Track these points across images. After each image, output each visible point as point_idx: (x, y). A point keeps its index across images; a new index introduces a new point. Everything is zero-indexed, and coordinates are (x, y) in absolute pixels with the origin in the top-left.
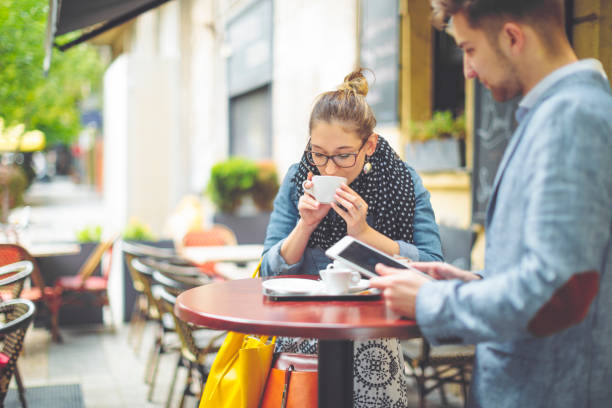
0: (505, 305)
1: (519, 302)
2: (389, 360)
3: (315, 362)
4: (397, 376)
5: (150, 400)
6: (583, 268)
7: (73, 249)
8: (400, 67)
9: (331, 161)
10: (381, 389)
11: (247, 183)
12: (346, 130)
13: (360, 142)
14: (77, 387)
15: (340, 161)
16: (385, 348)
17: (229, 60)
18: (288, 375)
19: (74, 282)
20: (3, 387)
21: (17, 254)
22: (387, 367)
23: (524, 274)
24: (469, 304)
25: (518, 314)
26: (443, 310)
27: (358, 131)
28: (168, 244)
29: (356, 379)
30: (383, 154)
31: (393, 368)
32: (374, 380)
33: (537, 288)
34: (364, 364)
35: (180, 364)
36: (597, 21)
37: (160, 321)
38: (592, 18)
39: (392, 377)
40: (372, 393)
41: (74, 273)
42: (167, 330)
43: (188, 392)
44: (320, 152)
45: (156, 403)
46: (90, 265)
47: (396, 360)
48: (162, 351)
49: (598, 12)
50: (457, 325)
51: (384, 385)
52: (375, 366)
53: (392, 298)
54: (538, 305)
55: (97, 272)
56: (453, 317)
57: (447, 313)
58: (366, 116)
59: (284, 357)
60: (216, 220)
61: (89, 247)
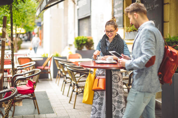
0: (141, 62)
1: (144, 61)
2: (119, 78)
3: (105, 77)
4: (120, 81)
5: (63, 94)
6: (153, 55)
7: (42, 59)
8: (123, 13)
9: (109, 33)
10: (117, 83)
11: (85, 42)
12: (112, 27)
13: (115, 29)
14: (45, 92)
15: (111, 33)
16: (118, 75)
17: (78, 9)
18: (99, 80)
19: (42, 67)
20: (34, 87)
21: (29, 60)
22: (118, 79)
23: (144, 57)
24: (135, 63)
25: (143, 63)
26: (130, 64)
27: (114, 27)
28: (65, 58)
29: (113, 82)
30: (118, 37)
31: (120, 79)
32: (115, 81)
33: (147, 59)
34: (113, 78)
35: (71, 85)
36: (169, 4)
37: (65, 76)
38: (168, 3)
39: (119, 81)
40: (115, 84)
41: (41, 66)
42: (67, 78)
43: (73, 91)
44: (107, 31)
45: (64, 95)
46: (45, 63)
47: (120, 78)
48: (66, 83)
49: (169, 2)
50: (133, 66)
51: (117, 82)
52: (116, 78)
53: (121, 63)
54: (147, 62)
55: (47, 65)
56: (132, 65)
57: (131, 64)
58: (116, 24)
59: (98, 77)
60: (76, 52)
61: (45, 59)
